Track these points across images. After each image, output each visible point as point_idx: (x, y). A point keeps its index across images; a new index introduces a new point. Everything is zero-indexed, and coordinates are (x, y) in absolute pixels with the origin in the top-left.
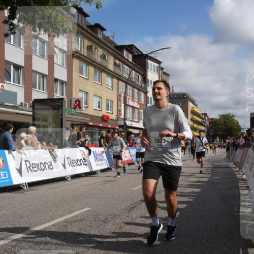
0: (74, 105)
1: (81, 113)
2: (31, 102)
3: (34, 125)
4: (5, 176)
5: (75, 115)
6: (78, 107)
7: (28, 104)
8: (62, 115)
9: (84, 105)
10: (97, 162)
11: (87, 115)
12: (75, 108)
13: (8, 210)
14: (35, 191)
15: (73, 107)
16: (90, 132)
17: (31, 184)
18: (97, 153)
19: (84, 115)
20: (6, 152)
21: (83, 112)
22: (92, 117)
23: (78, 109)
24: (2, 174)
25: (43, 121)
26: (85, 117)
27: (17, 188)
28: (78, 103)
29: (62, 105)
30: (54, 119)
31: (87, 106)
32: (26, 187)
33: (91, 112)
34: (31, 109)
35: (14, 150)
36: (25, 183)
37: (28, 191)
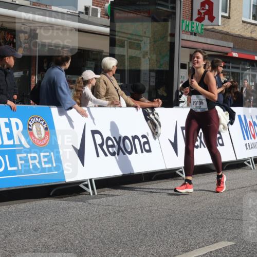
0: (199, 13)
1: (213, 31)
2: (107, 5)
3: (112, 55)
4: (50, 161)
5: (200, 36)
6: (206, 17)
7: (99, 9)
8: (173, 35)
9: (221, 13)
10: (247, 141)
11: (226, 36)
12: (200, 20)
13: (53, 236)
14: (111, 198)
15: (195, 16)
16: (233, 73)
17: (103, 183)
18: (249, 120)
19: (220, 36)
20: (54, 110)
21: (217, 28)
22: (238, 40)
23: (206, 21)
24: (45, 157)
25: (130, 47)
26: (221, 39)
27: (73, 190)
28: (207, 7)
29: (174, 14)
30: (155, 42)
31: (227, 15)
32: (93, 189)
33: (235, 27)
34: (107, 21)
35: (71, 108)
36: (91, 180)
37: (94, 196)
